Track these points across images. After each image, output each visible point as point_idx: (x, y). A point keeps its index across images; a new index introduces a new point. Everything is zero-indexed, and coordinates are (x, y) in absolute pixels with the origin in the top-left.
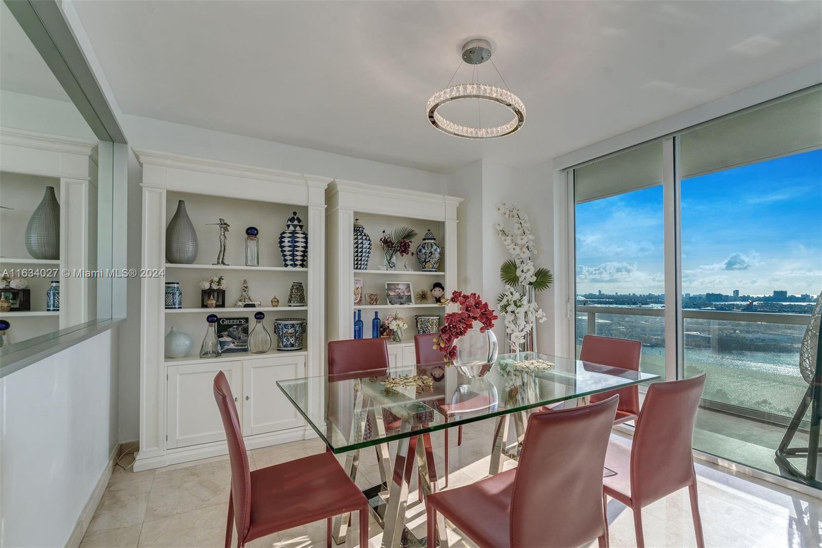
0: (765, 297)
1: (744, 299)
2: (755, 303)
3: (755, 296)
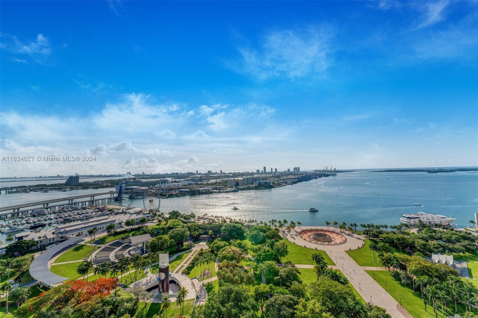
0: (206, 173)
1: (200, 174)
2: (203, 176)
3: (203, 173)
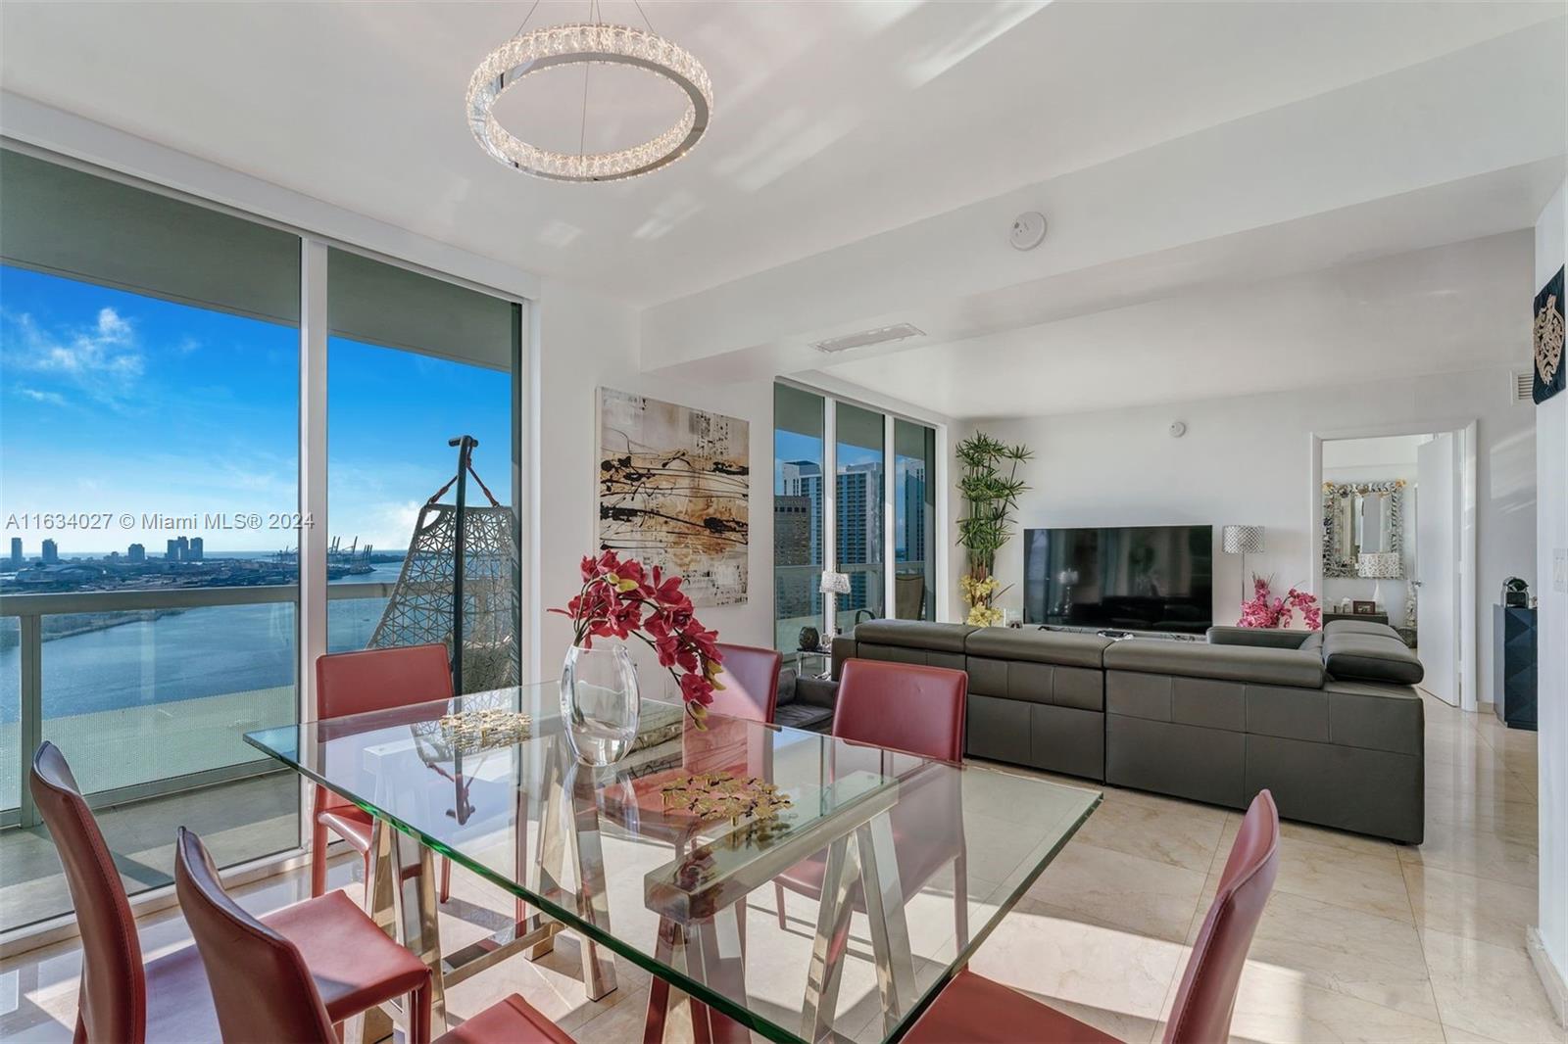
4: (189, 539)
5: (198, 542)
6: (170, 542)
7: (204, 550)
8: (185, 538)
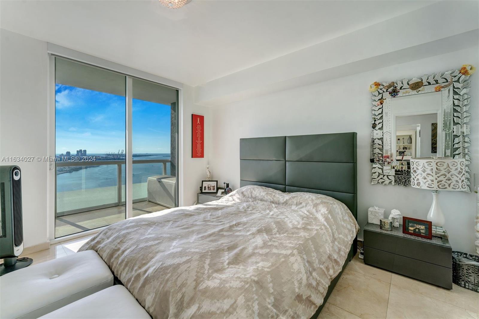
4: (82, 150)
5: (85, 151)
6: (77, 151)
7: (87, 153)
8: (81, 150)
